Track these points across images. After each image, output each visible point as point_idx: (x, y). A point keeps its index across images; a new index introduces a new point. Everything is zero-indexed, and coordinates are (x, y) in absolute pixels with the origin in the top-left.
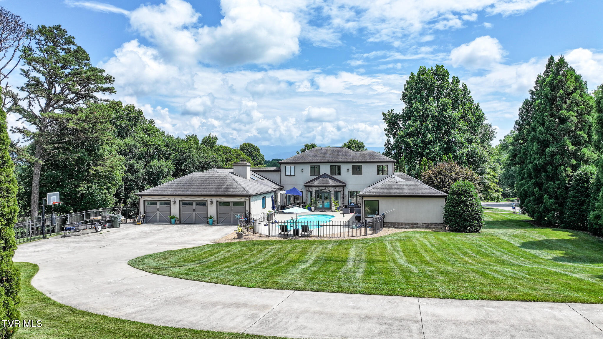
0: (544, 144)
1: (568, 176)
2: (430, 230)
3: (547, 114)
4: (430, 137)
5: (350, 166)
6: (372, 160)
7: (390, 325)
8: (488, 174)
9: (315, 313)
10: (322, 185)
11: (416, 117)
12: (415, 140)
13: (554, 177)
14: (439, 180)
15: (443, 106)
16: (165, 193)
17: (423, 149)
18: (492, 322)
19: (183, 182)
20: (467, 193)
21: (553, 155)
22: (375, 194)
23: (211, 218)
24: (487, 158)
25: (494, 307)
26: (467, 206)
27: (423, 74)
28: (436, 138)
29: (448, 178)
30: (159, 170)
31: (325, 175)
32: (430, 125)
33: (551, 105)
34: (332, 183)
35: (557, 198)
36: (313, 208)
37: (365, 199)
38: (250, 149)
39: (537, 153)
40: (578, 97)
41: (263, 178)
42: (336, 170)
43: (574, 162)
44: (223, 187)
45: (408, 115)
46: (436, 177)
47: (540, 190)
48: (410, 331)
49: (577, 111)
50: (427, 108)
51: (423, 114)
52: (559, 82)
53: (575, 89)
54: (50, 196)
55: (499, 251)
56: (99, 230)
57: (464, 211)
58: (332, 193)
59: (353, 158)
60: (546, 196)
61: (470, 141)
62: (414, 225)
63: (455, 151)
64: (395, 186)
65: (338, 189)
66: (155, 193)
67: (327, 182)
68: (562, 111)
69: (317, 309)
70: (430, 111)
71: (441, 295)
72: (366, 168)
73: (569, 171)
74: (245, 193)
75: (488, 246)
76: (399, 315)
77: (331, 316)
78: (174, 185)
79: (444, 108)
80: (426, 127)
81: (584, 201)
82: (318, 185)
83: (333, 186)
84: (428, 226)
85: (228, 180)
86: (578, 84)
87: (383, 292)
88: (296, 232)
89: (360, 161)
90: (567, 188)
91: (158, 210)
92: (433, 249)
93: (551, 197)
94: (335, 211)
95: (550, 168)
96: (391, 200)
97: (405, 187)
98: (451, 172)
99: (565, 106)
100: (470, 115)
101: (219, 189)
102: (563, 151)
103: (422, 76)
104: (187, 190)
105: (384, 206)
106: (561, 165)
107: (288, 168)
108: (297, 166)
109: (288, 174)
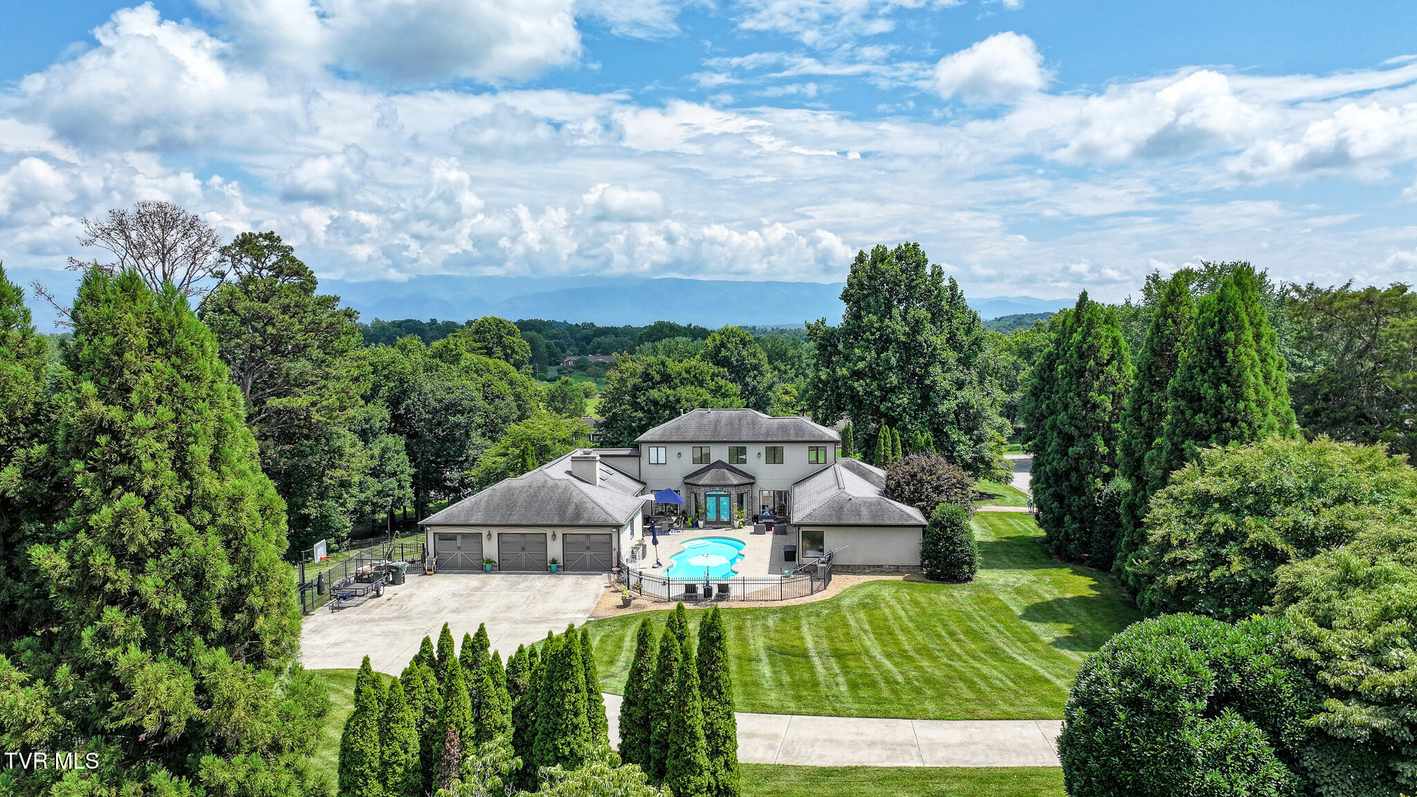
0: (1069, 440)
1: (1097, 490)
2: (900, 578)
3: (1072, 394)
5: (762, 449)
6: (800, 439)
10: (717, 483)
13: (1078, 490)
14: (912, 488)
16: (472, 522)
21: (1079, 458)
22: (818, 522)
23: (554, 562)
27: (882, 261)
29: (926, 485)
31: (719, 464)
32: (893, 359)
33: (1078, 378)
34: (734, 479)
35: (1082, 521)
36: (701, 523)
37: (803, 529)
38: (499, 330)
39: (1057, 452)
40: (1115, 373)
41: (612, 471)
42: (738, 452)
43: (1106, 469)
44: (571, 509)
45: (854, 329)
47: (1061, 507)
49: (1113, 393)
50: (888, 327)
51: (881, 336)
52: (1090, 347)
53: (1112, 358)
56: (381, 591)
58: (734, 496)
59: (767, 434)
60: (1067, 518)
62: (877, 569)
64: (848, 506)
65: (743, 490)
66: (454, 522)
67: (724, 478)
68: (1091, 393)
71: (931, 715)
72: (788, 451)
73: (1099, 483)
74: (611, 521)
78: (483, 504)
79: (916, 327)
80: (888, 361)
81: (1115, 532)
82: (710, 483)
83: (736, 486)
84: (897, 570)
85: (574, 494)
86: (1115, 350)
89: (780, 439)
90: (1095, 508)
91: (459, 548)
93: (1074, 519)
94: (740, 528)
95: (1074, 476)
96: (842, 531)
97: (862, 509)
98: (931, 475)
99: (1096, 384)
101: (564, 512)
102: (1092, 454)
103: (879, 265)
105: (832, 541)
106: (1089, 473)
107: (653, 450)
108: (669, 446)
109: (653, 460)
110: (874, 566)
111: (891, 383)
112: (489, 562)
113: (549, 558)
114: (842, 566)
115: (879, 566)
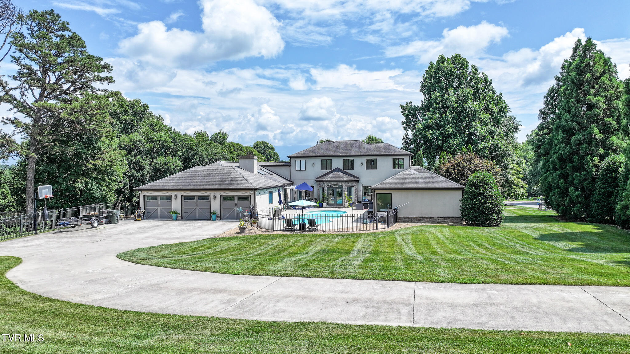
0: (569, 132)
1: (595, 166)
2: (445, 225)
3: (573, 100)
4: (450, 129)
5: (364, 160)
6: (387, 153)
7: (378, 308)
8: (512, 169)
9: (298, 297)
10: (334, 179)
11: (435, 108)
12: (434, 133)
13: (580, 168)
14: (457, 172)
15: (464, 96)
16: (166, 188)
17: (443, 143)
18: (492, 304)
19: (185, 176)
20: (485, 184)
21: (579, 144)
22: (387, 187)
23: (214, 213)
24: (511, 152)
25: (497, 290)
26: (486, 198)
27: (443, 63)
28: (456, 130)
29: (466, 170)
30: (167, 167)
31: (337, 170)
32: (449, 117)
33: (577, 90)
34: (345, 177)
35: (583, 190)
36: (324, 204)
37: (377, 192)
38: (264, 147)
39: (562, 142)
40: (607, 82)
41: (272, 173)
42: (349, 164)
43: (602, 151)
44: (228, 181)
45: (427, 107)
46: (454, 170)
47: (566, 182)
48: (399, 313)
49: (606, 97)
50: (447, 99)
51: (443, 106)
52: (586, 65)
53: (604, 73)
54: (41, 189)
55: (517, 243)
56: (95, 226)
57: (483, 204)
58: (345, 188)
59: (367, 152)
60: (571, 188)
61: (492, 134)
62: (430, 220)
63: (476, 145)
64: (410, 178)
65: (351, 184)
66: (156, 188)
67: (339, 177)
68: (589, 97)
69: (302, 293)
70: (450, 102)
71: (441, 279)
72: (379, 161)
73: (597, 160)
74: (250, 187)
75: (506, 238)
76: (389, 299)
77: (314, 300)
78: (176, 179)
79: (464, 99)
80: (446, 119)
81: (612, 193)
82: (330, 179)
83: (346, 181)
84: (444, 220)
85: (233, 173)
86: (606, 67)
87: (378, 277)
88: (302, 227)
89: (374, 154)
90: (594, 180)
91: (159, 205)
92: (446, 241)
93: (577, 189)
94: (348, 207)
95: (576, 157)
96: (405, 193)
97: (419, 179)
98: (470, 164)
99: (592, 91)
100: (492, 106)
101: (223, 182)
102: (590, 140)
103: (442, 65)
104: (190, 184)
105: (397, 199)
106: (588, 154)
107: (298, 162)
108: (307, 160)
109: (298, 168)
110: (427, 218)
111: (449, 131)
112: (175, 213)
113: (212, 212)
114: (405, 218)
115: (431, 218)
